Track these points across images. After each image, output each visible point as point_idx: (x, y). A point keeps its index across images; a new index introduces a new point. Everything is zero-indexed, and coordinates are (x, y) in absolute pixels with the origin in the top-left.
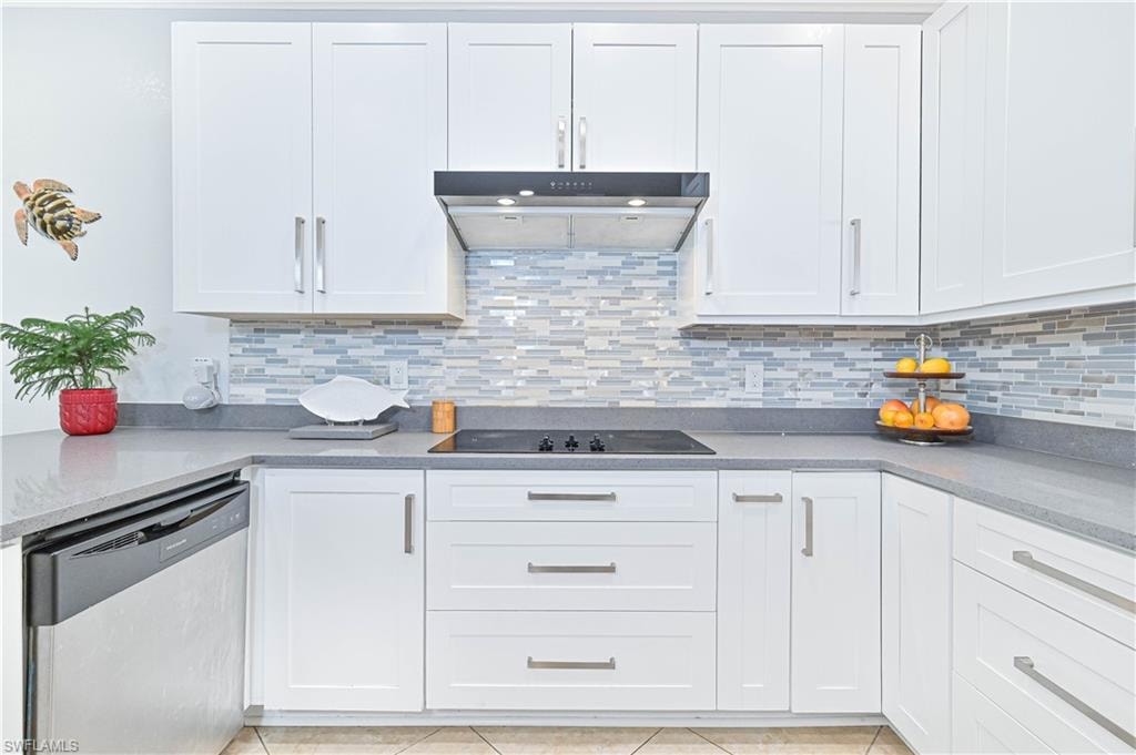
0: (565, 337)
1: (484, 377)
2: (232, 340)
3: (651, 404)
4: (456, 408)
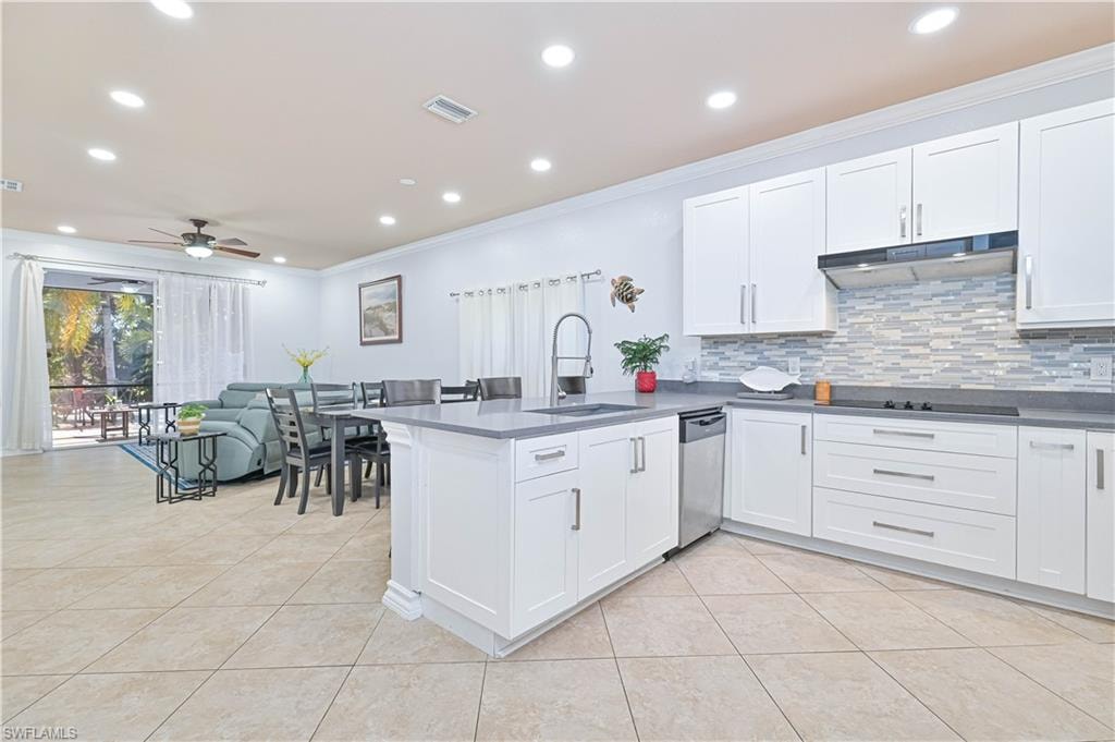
0: (912, 341)
1: (851, 367)
2: (703, 348)
3: (991, 387)
4: (831, 387)
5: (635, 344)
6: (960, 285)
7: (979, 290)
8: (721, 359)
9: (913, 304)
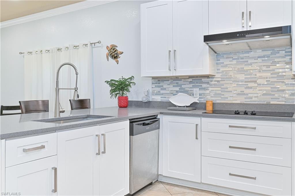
0: (250, 80)
1: (222, 93)
2: (153, 83)
3: (283, 103)
4: (213, 103)
5: (117, 81)
6: (269, 53)
7: (277, 55)
8: (161, 89)
9: (250, 61)
